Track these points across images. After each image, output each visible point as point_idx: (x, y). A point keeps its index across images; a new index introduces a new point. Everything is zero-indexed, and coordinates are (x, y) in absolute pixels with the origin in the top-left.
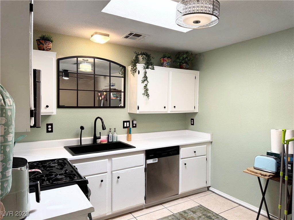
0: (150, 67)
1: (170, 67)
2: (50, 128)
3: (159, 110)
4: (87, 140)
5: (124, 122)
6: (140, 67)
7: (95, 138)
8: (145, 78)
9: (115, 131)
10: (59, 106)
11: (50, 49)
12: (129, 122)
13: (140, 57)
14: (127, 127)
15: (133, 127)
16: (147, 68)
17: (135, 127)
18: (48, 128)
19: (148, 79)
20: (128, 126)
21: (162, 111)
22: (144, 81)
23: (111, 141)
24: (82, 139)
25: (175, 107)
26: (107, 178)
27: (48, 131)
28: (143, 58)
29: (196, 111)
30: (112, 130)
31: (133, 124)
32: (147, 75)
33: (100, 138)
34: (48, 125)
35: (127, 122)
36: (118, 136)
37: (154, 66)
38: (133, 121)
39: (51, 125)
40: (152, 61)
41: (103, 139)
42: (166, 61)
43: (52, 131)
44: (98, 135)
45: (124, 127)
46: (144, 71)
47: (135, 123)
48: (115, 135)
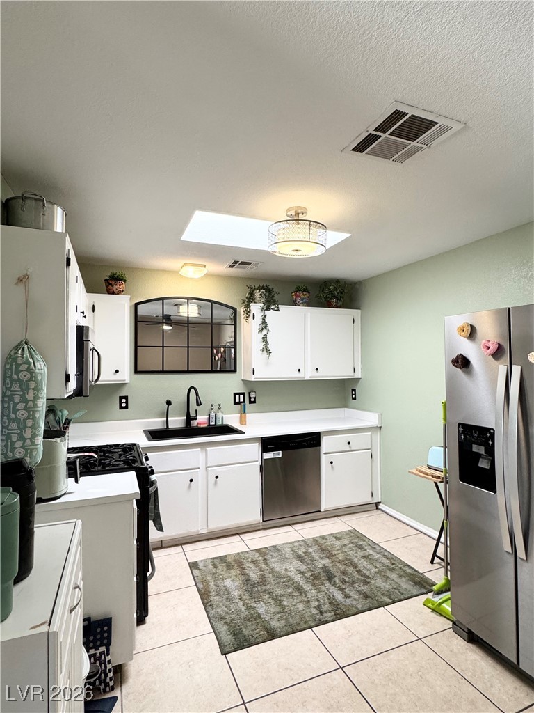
0: (272, 307)
1: (308, 305)
2: (124, 404)
3: (292, 375)
4: (177, 422)
5: (235, 394)
6: (256, 308)
7: (189, 419)
8: (265, 324)
9: (219, 409)
10: (136, 372)
11: (123, 291)
12: (243, 394)
13: (257, 294)
14: (239, 403)
15: (250, 402)
16: (268, 309)
17: (254, 402)
18: (121, 403)
19: (269, 326)
20: (242, 400)
21: (295, 376)
22: (263, 329)
23: (214, 423)
24: (169, 419)
25: (317, 369)
26: (199, 477)
27: (121, 408)
28: (261, 295)
29: (358, 375)
30: (216, 408)
31: (250, 398)
32: (266, 320)
33: (196, 419)
34: (121, 398)
35: (239, 394)
36: (224, 416)
37: (279, 306)
38: (249, 393)
39: (126, 398)
40: (276, 298)
41: (201, 420)
42: (300, 296)
43: (126, 407)
44: (192, 414)
45: (235, 403)
46: (262, 314)
47: (254, 396)
48: (220, 414)
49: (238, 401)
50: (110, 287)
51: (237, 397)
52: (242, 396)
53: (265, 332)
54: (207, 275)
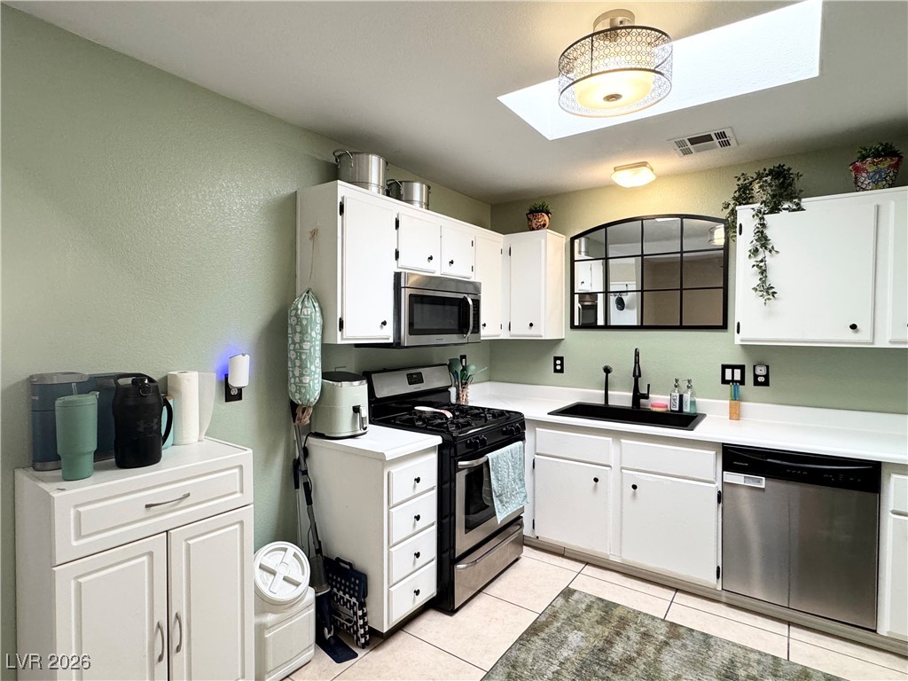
0: (786, 206)
2: (559, 366)
5: (724, 367)
6: (745, 214)
7: (637, 396)
10: (574, 326)
12: (742, 368)
13: (756, 186)
14: (732, 382)
15: (756, 383)
16: (775, 209)
17: (766, 383)
18: (555, 365)
19: (773, 243)
20: (738, 377)
22: (757, 250)
23: (677, 409)
24: (609, 392)
27: (556, 371)
28: (760, 187)
31: (756, 377)
32: (767, 232)
33: (648, 398)
34: (556, 359)
35: (733, 367)
36: (697, 400)
37: (803, 200)
38: (754, 367)
39: (561, 359)
40: (798, 185)
42: (865, 170)
43: (561, 371)
45: (724, 381)
46: (758, 221)
47: (764, 373)
49: (730, 379)
50: (529, 223)
51: (728, 372)
52: (738, 372)
53: (762, 254)
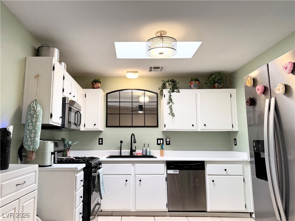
0: (175, 91)
1: (198, 89)
2: (101, 142)
4: (126, 152)
5: (158, 139)
6: (166, 92)
7: (132, 151)
8: (171, 100)
10: (107, 126)
11: (99, 87)
12: (163, 139)
13: (167, 84)
15: (167, 144)
16: (173, 91)
17: (169, 144)
18: (99, 141)
19: (173, 101)
20: (162, 142)
22: (169, 103)
23: (145, 154)
24: (122, 151)
25: (205, 125)
26: (131, 179)
27: (99, 144)
28: (169, 84)
29: (235, 129)
30: (147, 146)
31: (167, 142)
32: (172, 97)
33: (135, 151)
34: (99, 139)
35: (160, 139)
36: (151, 151)
37: (180, 90)
38: (166, 139)
39: (102, 139)
40: (178, 85)
41: (138, 152)
42: (193, 84)
43: (102, 144)
44: (134, 149)
45: (158, 144)
46: (169, 94)
47: (169, 141)
48: (148, 150)
49: (160, 143)
50: (93, 86)
51: (159, 141)
52: (162, 141)
53: (171, 104)
54: (140, 77)
